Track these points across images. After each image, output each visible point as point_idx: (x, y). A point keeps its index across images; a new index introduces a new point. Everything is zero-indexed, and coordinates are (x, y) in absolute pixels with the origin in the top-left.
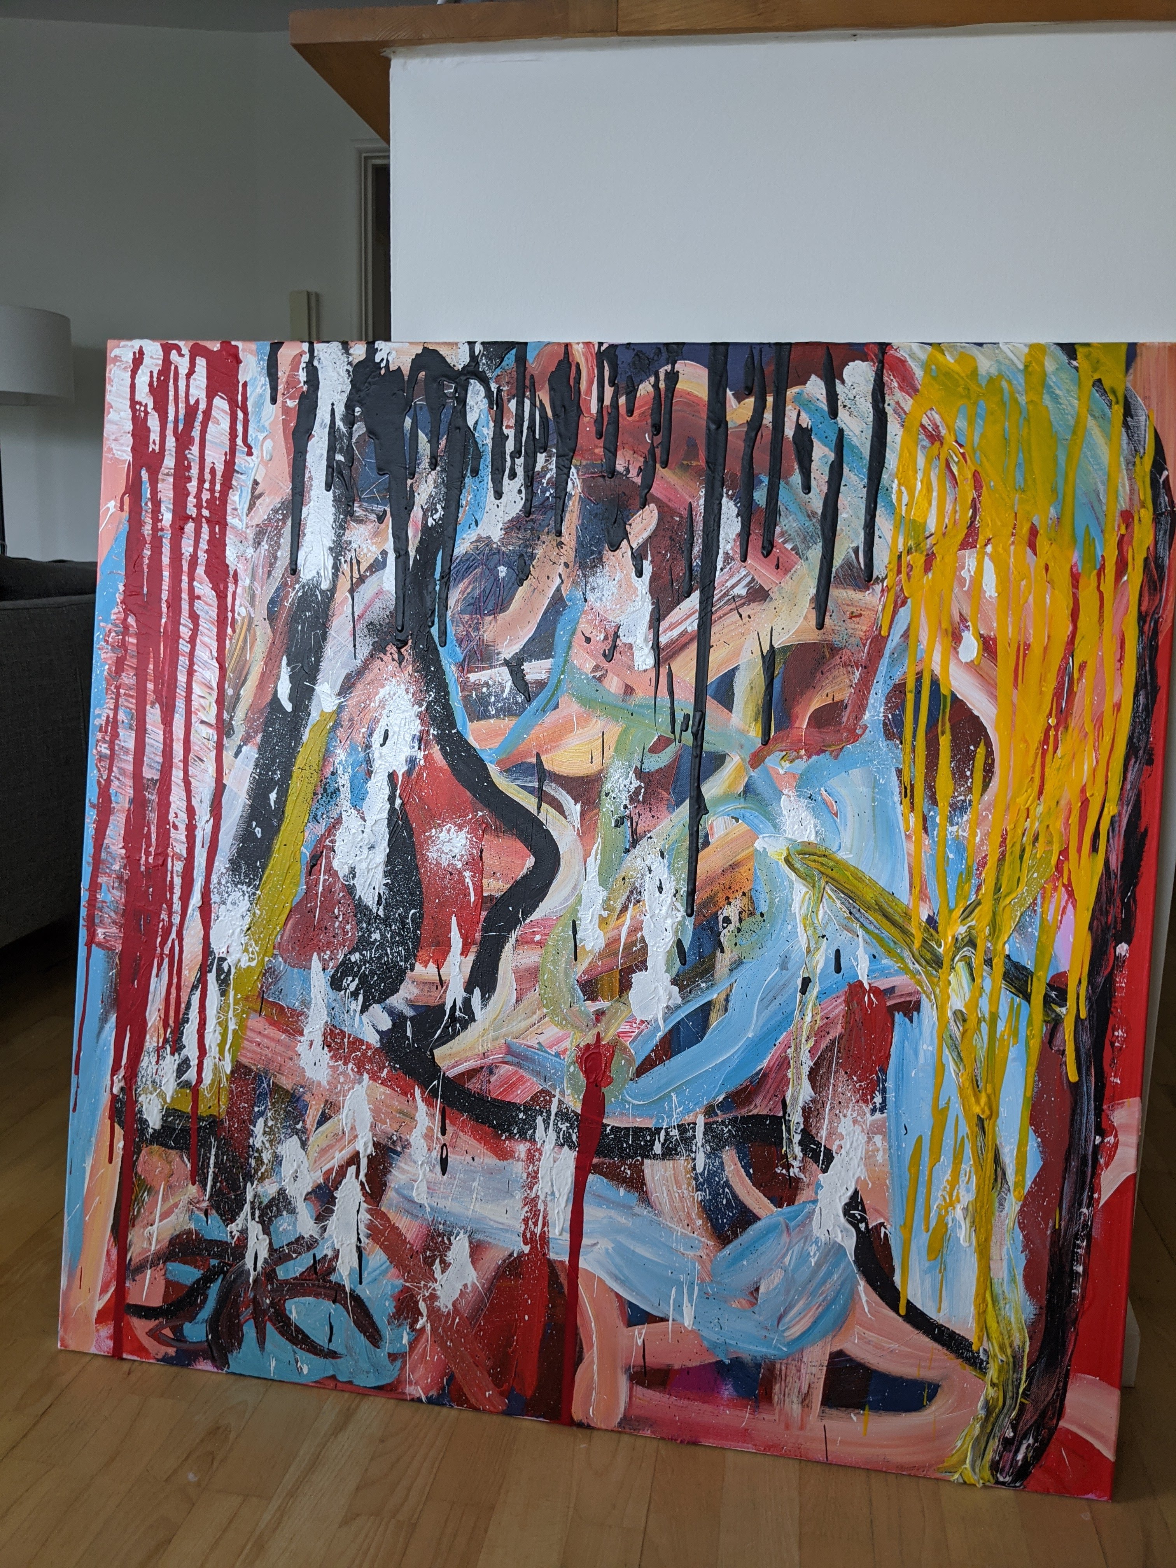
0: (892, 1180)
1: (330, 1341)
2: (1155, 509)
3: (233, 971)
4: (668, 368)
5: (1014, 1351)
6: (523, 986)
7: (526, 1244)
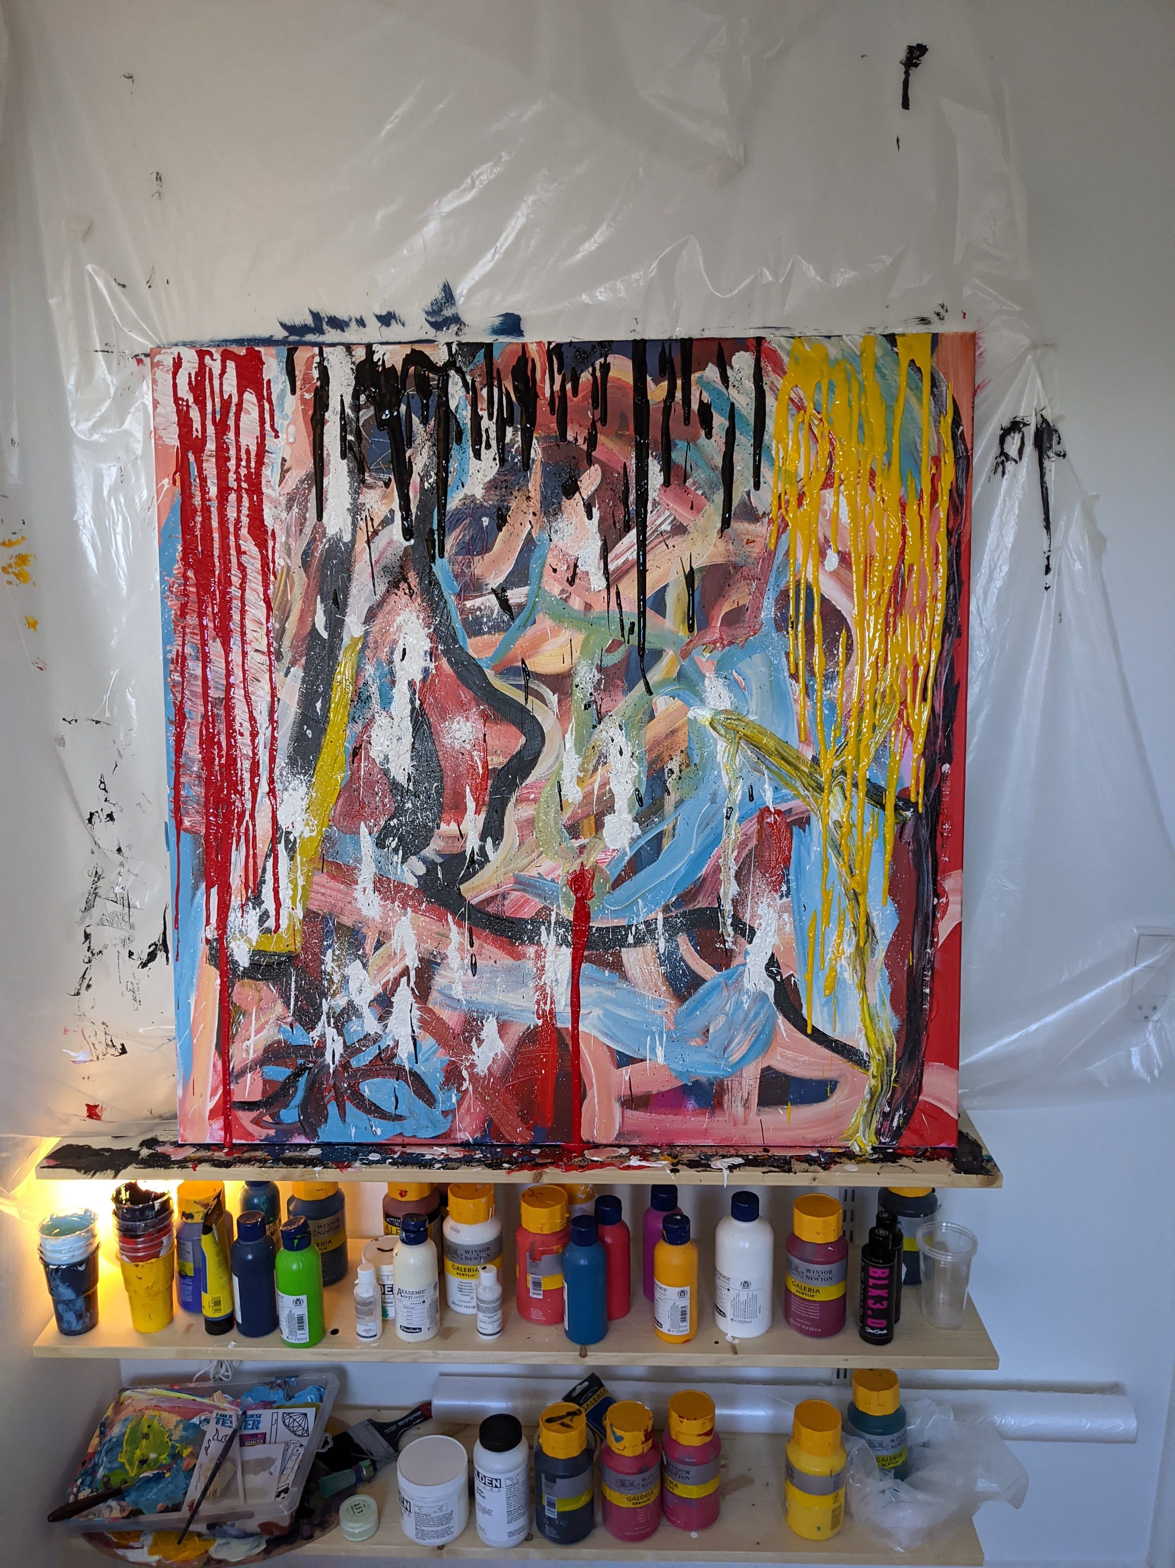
0: (797, 945)
1: (396, 1108)
2: (955, 455)
3: (298, 841)
4: (602, 360)
5: (886, 1052)
6: (524, 833)
7: (539, 1019)
